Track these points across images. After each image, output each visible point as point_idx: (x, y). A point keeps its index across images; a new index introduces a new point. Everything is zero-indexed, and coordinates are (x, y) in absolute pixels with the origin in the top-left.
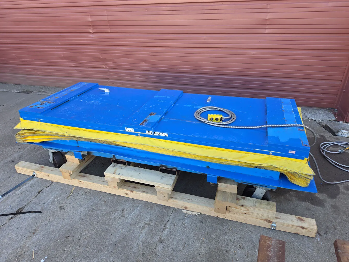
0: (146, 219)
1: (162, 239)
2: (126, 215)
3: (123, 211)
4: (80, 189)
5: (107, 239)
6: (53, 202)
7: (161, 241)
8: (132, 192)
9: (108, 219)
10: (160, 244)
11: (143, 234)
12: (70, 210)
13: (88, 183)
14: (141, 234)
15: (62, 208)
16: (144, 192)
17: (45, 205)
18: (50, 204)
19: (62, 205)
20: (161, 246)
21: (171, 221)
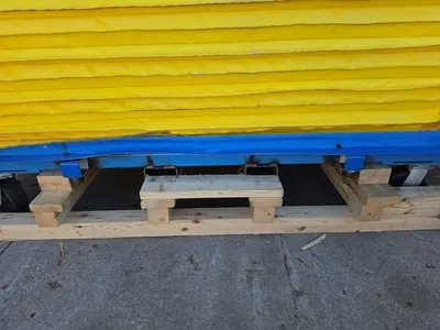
0: (245, 262)
1: (297, 289)
2: (203, 266)
3: (191, 260)
4: (80, 242)
5: (192, 319)
6: (27, 279)
7: (298, 294)
8: (197, 222)
9: (169, 282)
10: (301, 298)
11: (256, 291)
12: (76, 285)
13: (96, 225)
14: (254, 291)
15: (53, 286)
16: (220, 218)
17: (8, 290)
18: (21, 284)
19: (53, 280)
20: (303, 301)
21: (289, 255)
